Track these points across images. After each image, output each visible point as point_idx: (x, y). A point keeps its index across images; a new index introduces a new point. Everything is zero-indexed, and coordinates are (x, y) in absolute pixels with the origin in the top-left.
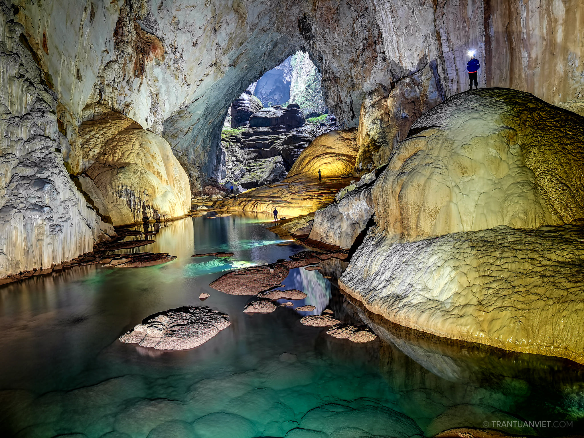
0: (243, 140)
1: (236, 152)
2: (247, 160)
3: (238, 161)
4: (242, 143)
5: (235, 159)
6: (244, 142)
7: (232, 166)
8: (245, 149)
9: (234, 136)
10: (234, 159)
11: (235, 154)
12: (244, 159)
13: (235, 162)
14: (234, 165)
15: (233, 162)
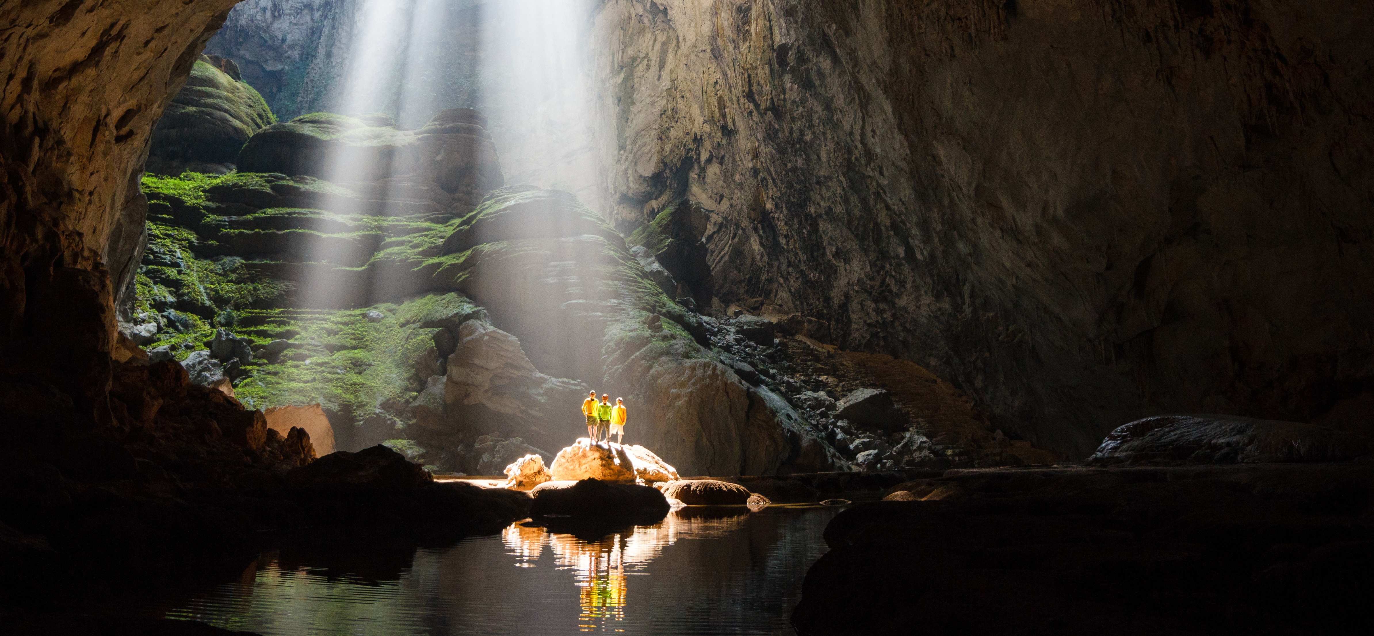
0: (211, 218)
1: (175, 265)
2: (237, 307)
3: (181, 305)
4: (205, 232)
5: (171, 299)
6: (219, 226)
7: (152, 327)
8: (227, 260)
9: (167, 198)
10: (163, 293)
11: (172, 273)
12: (220, 301)
13: (172, 313)
14: (163, 321)
15: (160, 306)
